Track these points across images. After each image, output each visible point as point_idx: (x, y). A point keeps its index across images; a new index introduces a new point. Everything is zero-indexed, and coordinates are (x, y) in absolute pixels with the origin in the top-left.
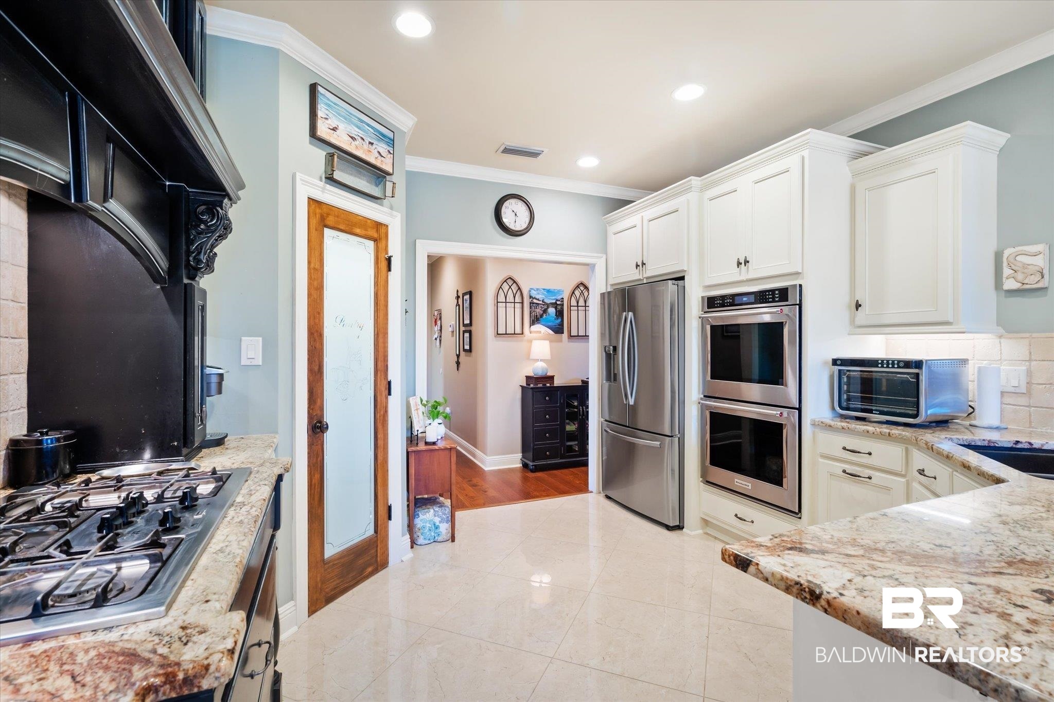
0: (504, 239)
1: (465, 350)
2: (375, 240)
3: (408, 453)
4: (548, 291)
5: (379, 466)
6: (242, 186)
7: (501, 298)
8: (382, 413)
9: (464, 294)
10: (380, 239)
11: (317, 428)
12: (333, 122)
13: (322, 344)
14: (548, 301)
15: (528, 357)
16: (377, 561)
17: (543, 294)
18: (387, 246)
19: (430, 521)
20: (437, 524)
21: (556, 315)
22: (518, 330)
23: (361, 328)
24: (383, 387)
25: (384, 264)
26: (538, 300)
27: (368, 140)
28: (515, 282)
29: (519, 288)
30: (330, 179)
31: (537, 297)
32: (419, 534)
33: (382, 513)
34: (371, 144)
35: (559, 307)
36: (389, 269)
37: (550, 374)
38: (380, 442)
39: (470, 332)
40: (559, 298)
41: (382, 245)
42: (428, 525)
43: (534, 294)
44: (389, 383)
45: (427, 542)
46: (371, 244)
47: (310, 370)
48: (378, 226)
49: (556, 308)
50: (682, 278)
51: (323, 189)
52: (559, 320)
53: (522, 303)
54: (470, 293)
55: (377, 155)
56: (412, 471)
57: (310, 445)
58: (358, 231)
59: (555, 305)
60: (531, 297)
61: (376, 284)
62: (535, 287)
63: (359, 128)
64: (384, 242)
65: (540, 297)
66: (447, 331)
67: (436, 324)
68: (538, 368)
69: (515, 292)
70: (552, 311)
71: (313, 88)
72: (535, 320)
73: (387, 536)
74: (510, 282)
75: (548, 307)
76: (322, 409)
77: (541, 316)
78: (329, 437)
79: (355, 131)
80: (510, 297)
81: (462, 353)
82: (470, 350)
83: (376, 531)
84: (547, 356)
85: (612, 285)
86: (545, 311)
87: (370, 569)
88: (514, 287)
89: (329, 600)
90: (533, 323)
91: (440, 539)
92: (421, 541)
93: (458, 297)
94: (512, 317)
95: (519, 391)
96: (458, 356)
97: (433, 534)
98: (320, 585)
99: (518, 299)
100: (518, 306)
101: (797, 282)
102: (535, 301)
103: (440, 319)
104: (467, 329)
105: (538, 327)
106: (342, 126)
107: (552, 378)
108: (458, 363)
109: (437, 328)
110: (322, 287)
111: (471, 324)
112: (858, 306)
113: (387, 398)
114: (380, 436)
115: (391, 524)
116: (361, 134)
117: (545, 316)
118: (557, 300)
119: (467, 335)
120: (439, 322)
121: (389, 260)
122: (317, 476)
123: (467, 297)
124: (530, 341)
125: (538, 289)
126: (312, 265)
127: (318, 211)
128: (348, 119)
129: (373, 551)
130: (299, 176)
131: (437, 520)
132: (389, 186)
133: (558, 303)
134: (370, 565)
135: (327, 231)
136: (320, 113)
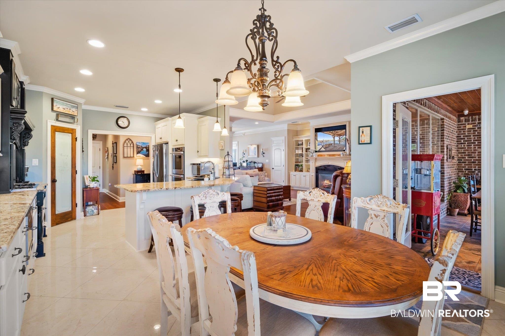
0: (120, 130)
1: (115, 162)
2: (72, 133)
3: (83, 190)
4: (143, 143)
5: (73, 192)
6: (34, 127)
7: (125, 145)
8: (74, 179)
9: (114, 143)
10: (73, 133)
11: (54, 181)
12: (58, 106)
13: (55, 161)
14: (143, 146)
15: (135, 165)
16: (72, 217)
17: (141, 144)
18: (76, 135)
19: (91, 209)
20: (93, 210)
21: (146, 151)
22: (132, 156)
23: (67, 156)
24: (74, 172)
25: (75, 140)
26: (139, 146)
27: (69, 108)
28: (131, 140)
29: (132, 142)
30: (57, 120)
31: (139, 145)
32: (87, 213)
33: (74, 205)
34: (70, 109)
35: (147, 148)
36: (76, 141)
37: (143, 170)
38: (74, 186)
39: (116, 156)
40: (147, 145)
41: (74, 135)
42: (90, 210)
43: (138, 144)
44: (76, 171)
45: (90, 215)
46: (70, 135)
47: (52, 167)
48: (73, 130)
49: (146, 149)
50: (168, 143)
51: (55, 123)
52: (148, 152)
53: (133, 147)
54: (116, 143)
55: (72, 112)
56: (85, 195)
57: (52, 185)
58: (66, 132)
59: (146, 148)
60: (137, 145)
61: (72, 145)
62: (138, 142)
63: (66, 106)
64: (74, 134)
65: (140, 145)
66: (110, 155)
67: (106, 153)
68: (139, 168)
69: (131, 143)
70: (145, 149)
71: (52, 99)
72: (138, 152)
73: (75, 211)
74: (129, 140)
75: (143, 148)
76: (55, 176)
77: (141, 151)
78: (57, 183)
79: (65, 107)
80: (129, 145)
81: (114, 163)
82: (116, 162)
83: (72, 210)
84: (142, 164)
85: (157, 143)
86: (142, 150)
87: (70, 219)
88: (130, 142)
89: (57, 224)
90: (138, 153)
91: (94, 214)
92: (88, 215)
93: (113, 144)
94: (129, 151)
95: (133, 175)
96: (113, 165)
97: (92, 213)
98: (54, 220)
99: (132, 145)
100: (132, 148)
101: (183, 146)
102: (138, 146)
103: (108, 151)
104: (115, 155)
105: (139, 155)
106: (61, 107)
107: (144, 171)
108: (113, 167)
109: (107, 154)
110: (55, 147)
111: (116, 153)
112: (198, 152)
113: (76, 175)
114: (73, 184)
115: (77, 208)
116: (67, 107)
117: (142, 151)
118: (147, 146)
119: (115, 157)
120: (107, 152)
121: (76, 138)
122: (54, 193)
123: (115, 144)
124: (136, 159)
125: (139, 142)
126: (52, 141)
127: (54, 128)
128: (63, 104)
129: (71, 214)
130: (48, 121)
131: (93, 209)
132: (76, 120)
133: (147, 147)
134: (70, 218)
135: (56, 133)
136: (54, 105)
